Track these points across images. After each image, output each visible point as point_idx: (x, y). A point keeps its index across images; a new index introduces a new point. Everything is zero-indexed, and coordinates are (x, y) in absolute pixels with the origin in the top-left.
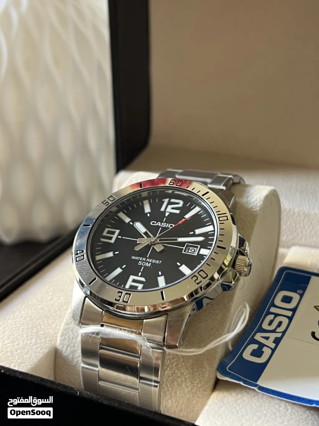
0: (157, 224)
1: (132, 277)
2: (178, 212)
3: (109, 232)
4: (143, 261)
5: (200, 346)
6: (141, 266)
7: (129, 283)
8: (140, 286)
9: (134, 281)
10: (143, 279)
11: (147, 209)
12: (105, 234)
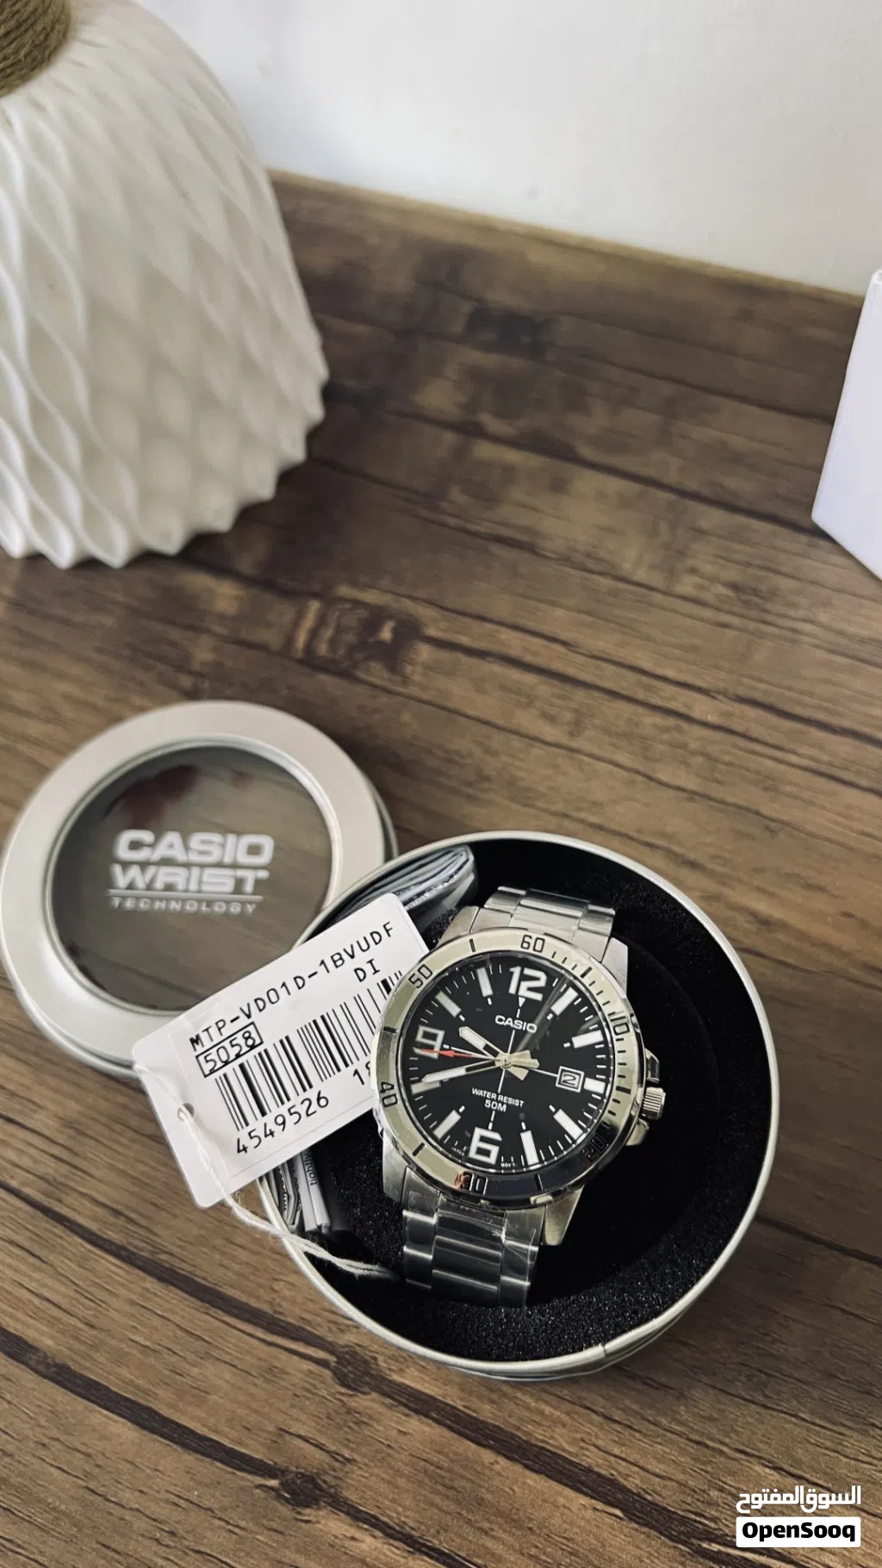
0: (506, 1023)
1: (478, 1132)
2: (538, 997)
3: (426, 1035)
4: (492, 1100)
6: (491, 1110)
7: (476, 1143)
8: (494, 1151)
9: (483, 1139)
10: (497, 1136)
12: (419, 1038)
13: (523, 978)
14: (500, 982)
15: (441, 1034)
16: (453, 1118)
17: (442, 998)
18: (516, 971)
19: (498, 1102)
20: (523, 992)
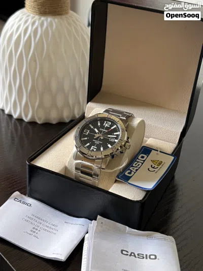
0: (102, 130)
1: (93, 147)
5: (112, 169)
7: (92, 148)
8: (95, 150)
10: (96, 148)
11: (99, 124)
12: (84, 131)
13: (107, 123)
14: (102, 124)
15: (89, 131)
16: (88, 144)
17: (90, 125)
18: (105, 122)
19: (97, 142)
20: (106, 125)
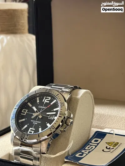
2: (48, 102)
3: (24, 111)
7: (29, 131)
8: (33, 132)
10: (34, 129)
11: (38, 101)
14: (41, 100)
15: (27, 110)
16: (26, 126)
18: (45, 97)
19: (36, 123)
20: (45, 101)
